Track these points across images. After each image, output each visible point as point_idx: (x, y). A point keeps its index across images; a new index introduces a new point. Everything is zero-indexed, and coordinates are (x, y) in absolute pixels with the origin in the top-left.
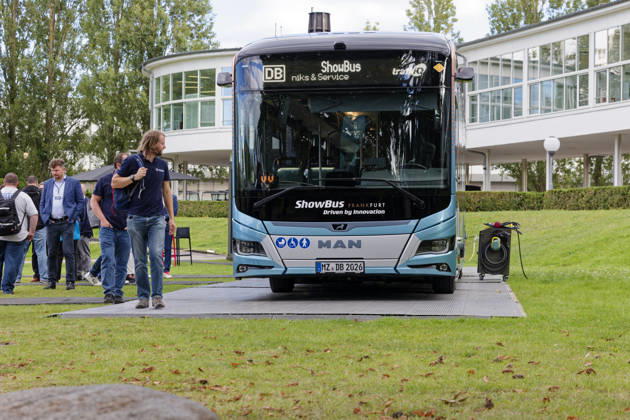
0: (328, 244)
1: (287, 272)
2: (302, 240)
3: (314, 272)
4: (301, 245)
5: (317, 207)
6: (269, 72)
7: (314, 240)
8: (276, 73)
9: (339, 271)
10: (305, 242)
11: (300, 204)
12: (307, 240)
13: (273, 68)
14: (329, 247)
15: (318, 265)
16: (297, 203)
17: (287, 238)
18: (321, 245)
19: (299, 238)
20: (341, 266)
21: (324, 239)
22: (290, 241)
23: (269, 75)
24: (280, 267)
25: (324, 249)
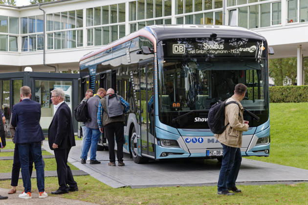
0: (213, 141)
1: (191, 156)
2: (199, 139)
3: (205, 156)
4: (199, 141)
5: (206, 121)
6: (176, 48)
7: (206, 139)
8: (180, 49)
9: (218, 155)
10: (200, 140)
11: (197, 120)
12: (202, 139)
13: (178, 46)
14: (213, 142)
15: (207, 152)
16: (196, 119)
17: (191, 138)
18: (209, 141)
19: (197, 138)
20: (219, 152)
21: (211, 138)
22: (193, 140)
23: (176, 50)
24: (187, 153)
25: (211, 143)
